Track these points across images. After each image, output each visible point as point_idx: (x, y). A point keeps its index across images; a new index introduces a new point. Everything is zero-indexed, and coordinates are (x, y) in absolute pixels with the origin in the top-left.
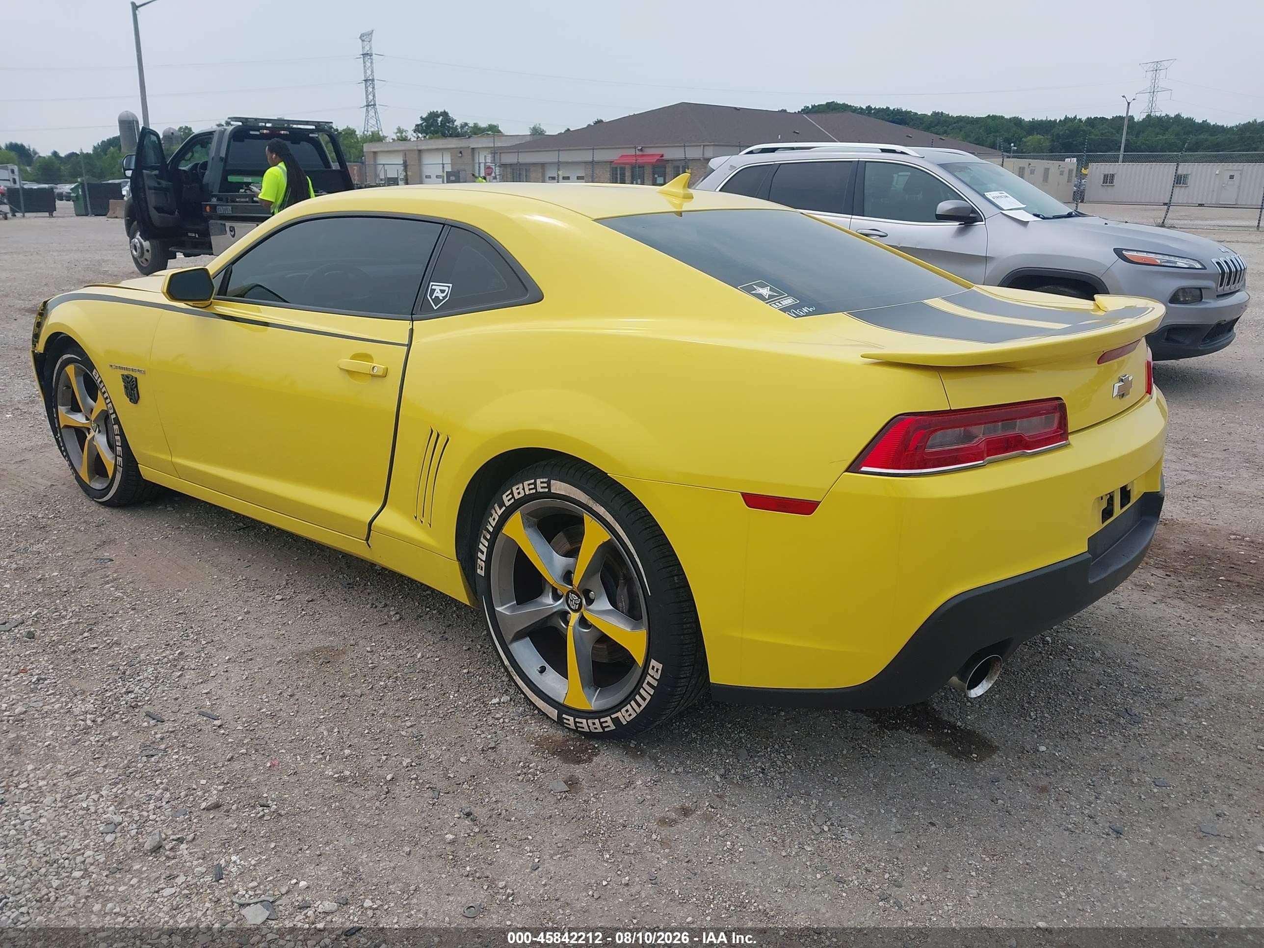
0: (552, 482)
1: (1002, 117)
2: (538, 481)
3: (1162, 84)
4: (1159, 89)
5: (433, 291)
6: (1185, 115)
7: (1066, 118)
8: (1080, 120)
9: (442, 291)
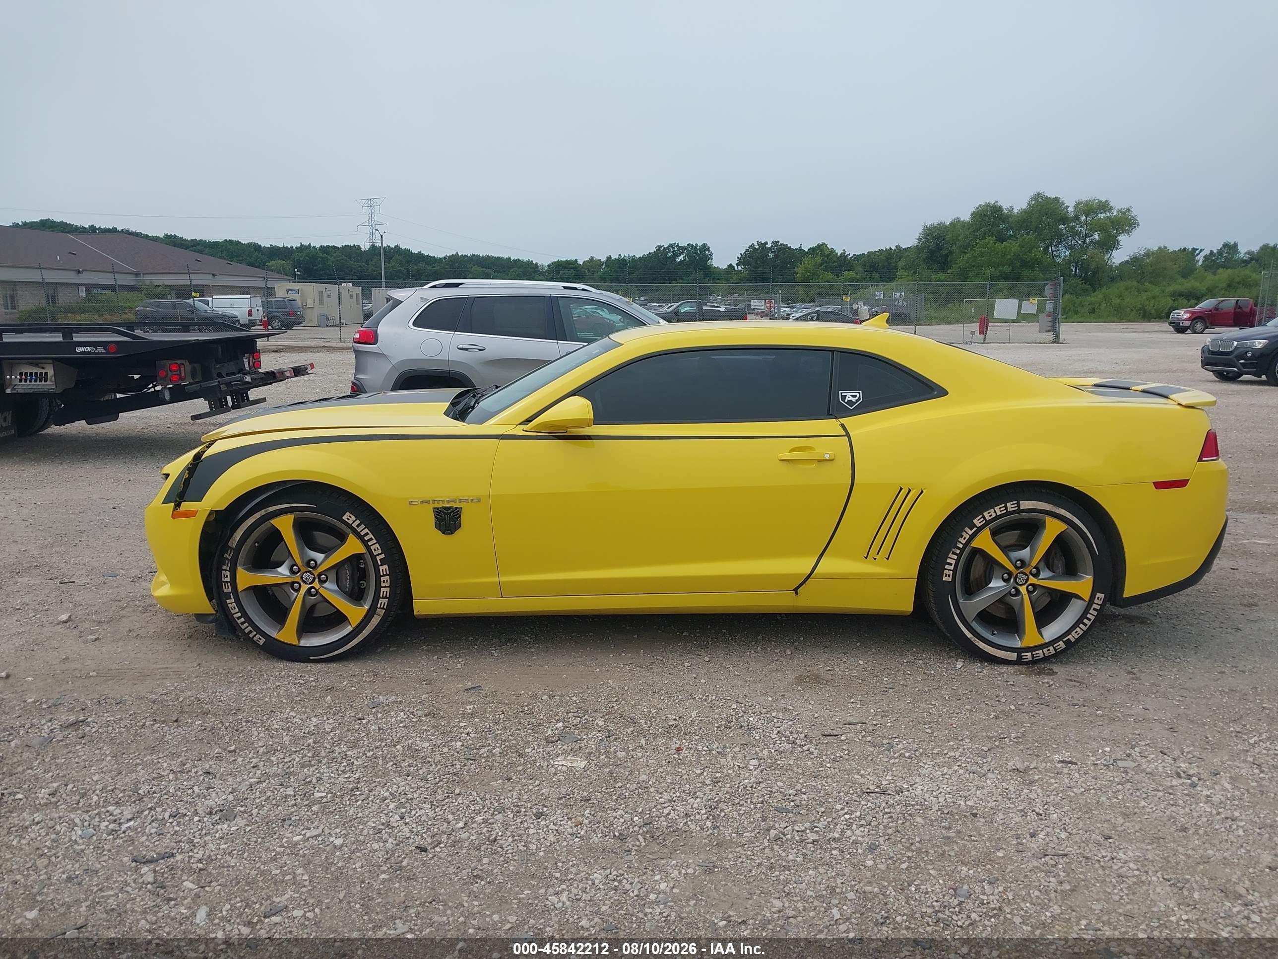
0: (1021, 502)
1: (238, 243)
2: (1008, 504)
3: (377, 218)
4: (376, 223)
5: (844, 398)
6: (403, 247)
7: (301, 245)
8: (314, 247)
9: (854, 396)
